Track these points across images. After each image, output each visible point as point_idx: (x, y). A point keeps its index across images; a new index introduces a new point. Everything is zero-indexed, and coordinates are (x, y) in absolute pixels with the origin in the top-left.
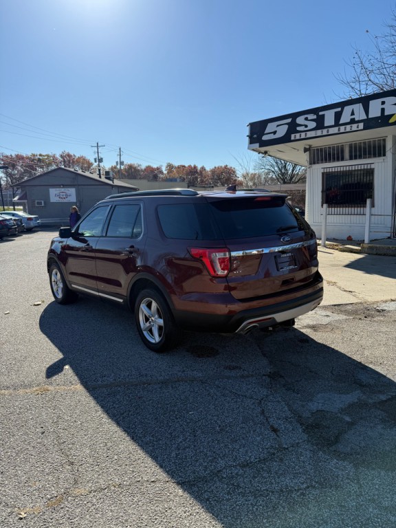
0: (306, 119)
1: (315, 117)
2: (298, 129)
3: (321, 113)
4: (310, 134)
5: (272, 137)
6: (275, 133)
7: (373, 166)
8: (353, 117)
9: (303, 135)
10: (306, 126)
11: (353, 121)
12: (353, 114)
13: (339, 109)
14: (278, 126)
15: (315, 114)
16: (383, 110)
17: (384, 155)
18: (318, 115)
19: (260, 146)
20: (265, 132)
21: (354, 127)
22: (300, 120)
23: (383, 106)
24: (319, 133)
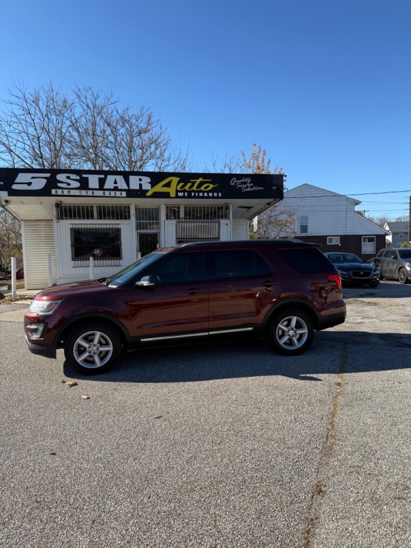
0: (68, 178)
1: (78, 178)
2: (59, 185)
3: (84, 176)
4: (73, 192)
5: (26, 187)
6: (29, 184)
7: (119, 226)
8: (116, 185)
9: (66, 192)
10: (69, 184)
11: (116, 189)
12: (115, 183)
13: (103, 176)
14: (32, 178)
15: (78, 175)
16: (141, 185)
17: (129, 218)
18: (81, 177)
19: (9, 195)
20: (16, 181)
21: (118, 194)
22: (61, 177)
23: (141, 182)
24: (84, 193)
